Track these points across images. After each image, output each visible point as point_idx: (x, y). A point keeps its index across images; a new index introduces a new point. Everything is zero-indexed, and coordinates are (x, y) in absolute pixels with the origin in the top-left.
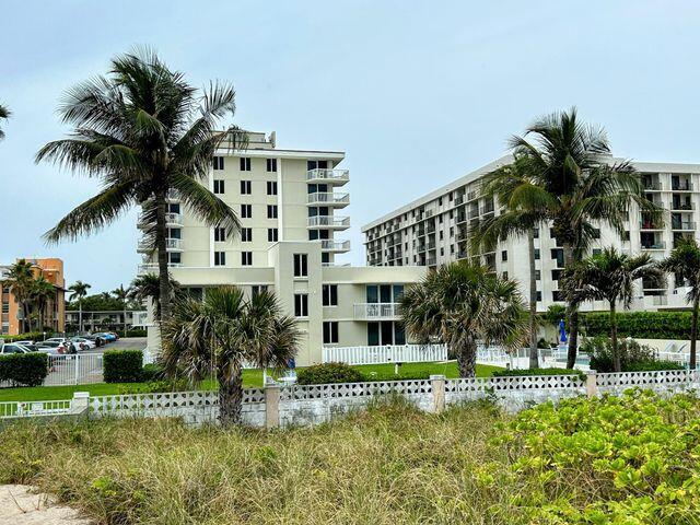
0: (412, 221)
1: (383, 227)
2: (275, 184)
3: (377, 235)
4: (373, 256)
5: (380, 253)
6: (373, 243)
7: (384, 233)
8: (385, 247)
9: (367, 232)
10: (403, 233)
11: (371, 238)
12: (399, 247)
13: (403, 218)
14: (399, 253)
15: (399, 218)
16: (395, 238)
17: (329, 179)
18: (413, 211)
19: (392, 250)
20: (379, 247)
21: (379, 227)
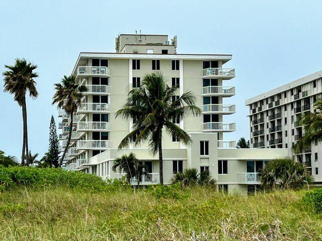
0: (290, 99)
1: (265, 102)
2: (178, 79)
3: (260, 109)
4: (256, 127)
5: (262, 126)
6: (256, 116)
7: (266, 107)
8: (267, 120)
9: (251, 105)
10: (283, 109)
11: (254, 111)
12: (279, 121)
13: (283, 96)
14: (280, 127)
15: (279, 95)
16: (276, 112)
17: (219, 76)
18: (292, 90)
19: (273, 123)
20: (262, 120)
21: (262, 102)
